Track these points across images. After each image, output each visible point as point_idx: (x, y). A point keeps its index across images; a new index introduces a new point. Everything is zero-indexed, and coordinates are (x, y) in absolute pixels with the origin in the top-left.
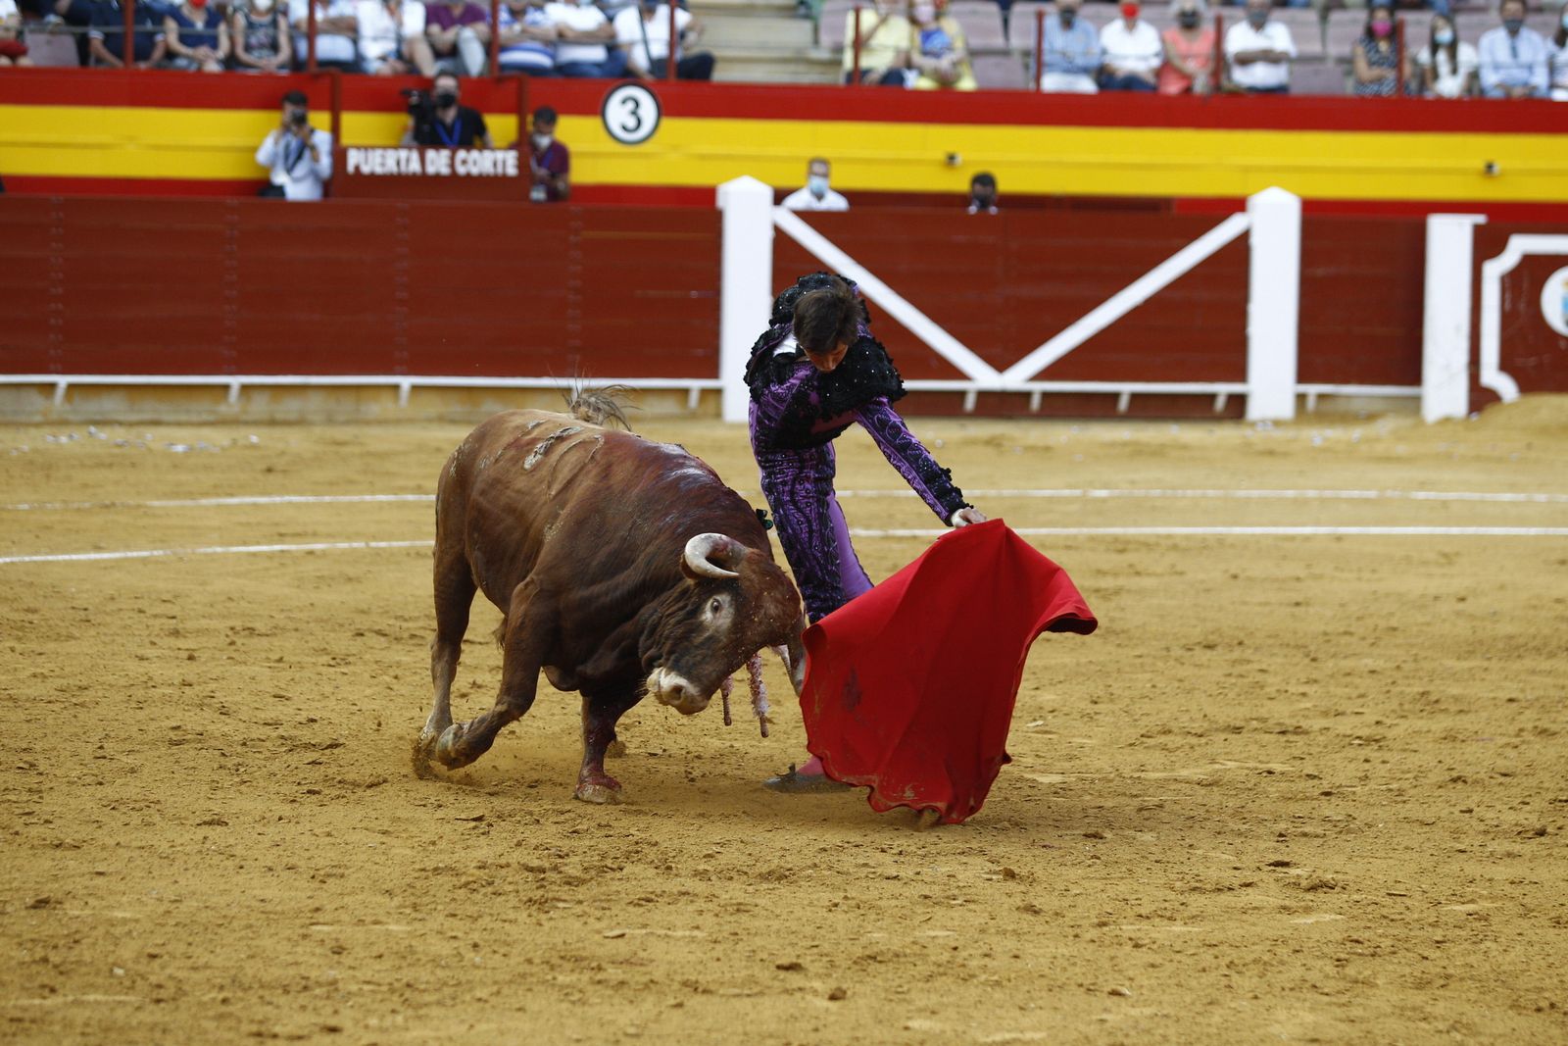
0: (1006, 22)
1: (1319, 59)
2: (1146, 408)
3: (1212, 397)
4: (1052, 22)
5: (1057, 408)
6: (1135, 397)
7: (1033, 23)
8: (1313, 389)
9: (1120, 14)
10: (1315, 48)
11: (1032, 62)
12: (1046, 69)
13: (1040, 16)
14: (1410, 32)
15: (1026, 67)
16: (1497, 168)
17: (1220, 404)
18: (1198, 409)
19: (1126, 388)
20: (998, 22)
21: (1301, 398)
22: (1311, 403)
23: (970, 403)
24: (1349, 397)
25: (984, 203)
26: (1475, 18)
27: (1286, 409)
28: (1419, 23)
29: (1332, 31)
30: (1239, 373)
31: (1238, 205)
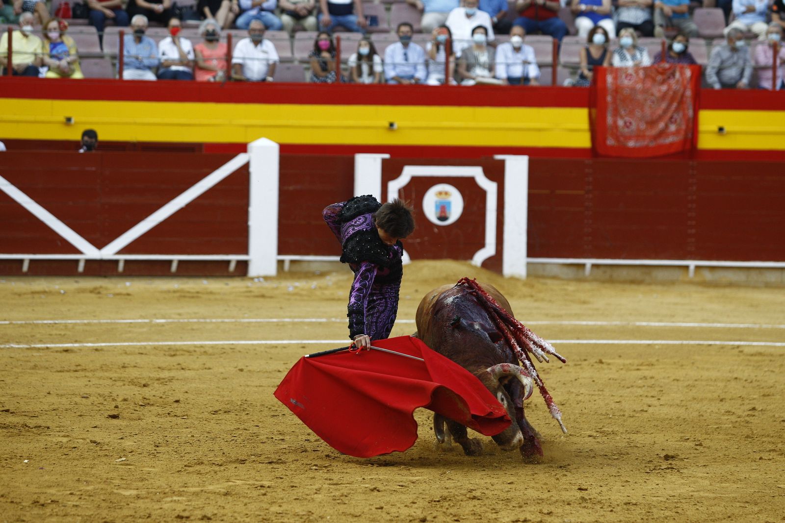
0: (101, 38)
1: (290, 61)
2: (188, 270)
3: (228, 262)
4: (129, 39)
5: (135, 270)
6: (181, 262)
7: (117, 39)
8: (287, 258)
9: (170, 35)
10: (287, 54)
11: (117, 62)
12: (125, 67)
13: (122, 35)
14: (343, 44)
15: (114, 65)
16: (396, 126)
17: (232, 267)
18: (218, 270)
19: (176, 258)
20: (96, 38)
21: (280, 263)
22: (287, 266)
23: (81, 267)
24: (309, 262)
25: (89, 147)
26: (382, 36)
27: (271, 269)
28: (348, 39)
29: (297, 44)
30: (244, 248)
31: (242, 148)
